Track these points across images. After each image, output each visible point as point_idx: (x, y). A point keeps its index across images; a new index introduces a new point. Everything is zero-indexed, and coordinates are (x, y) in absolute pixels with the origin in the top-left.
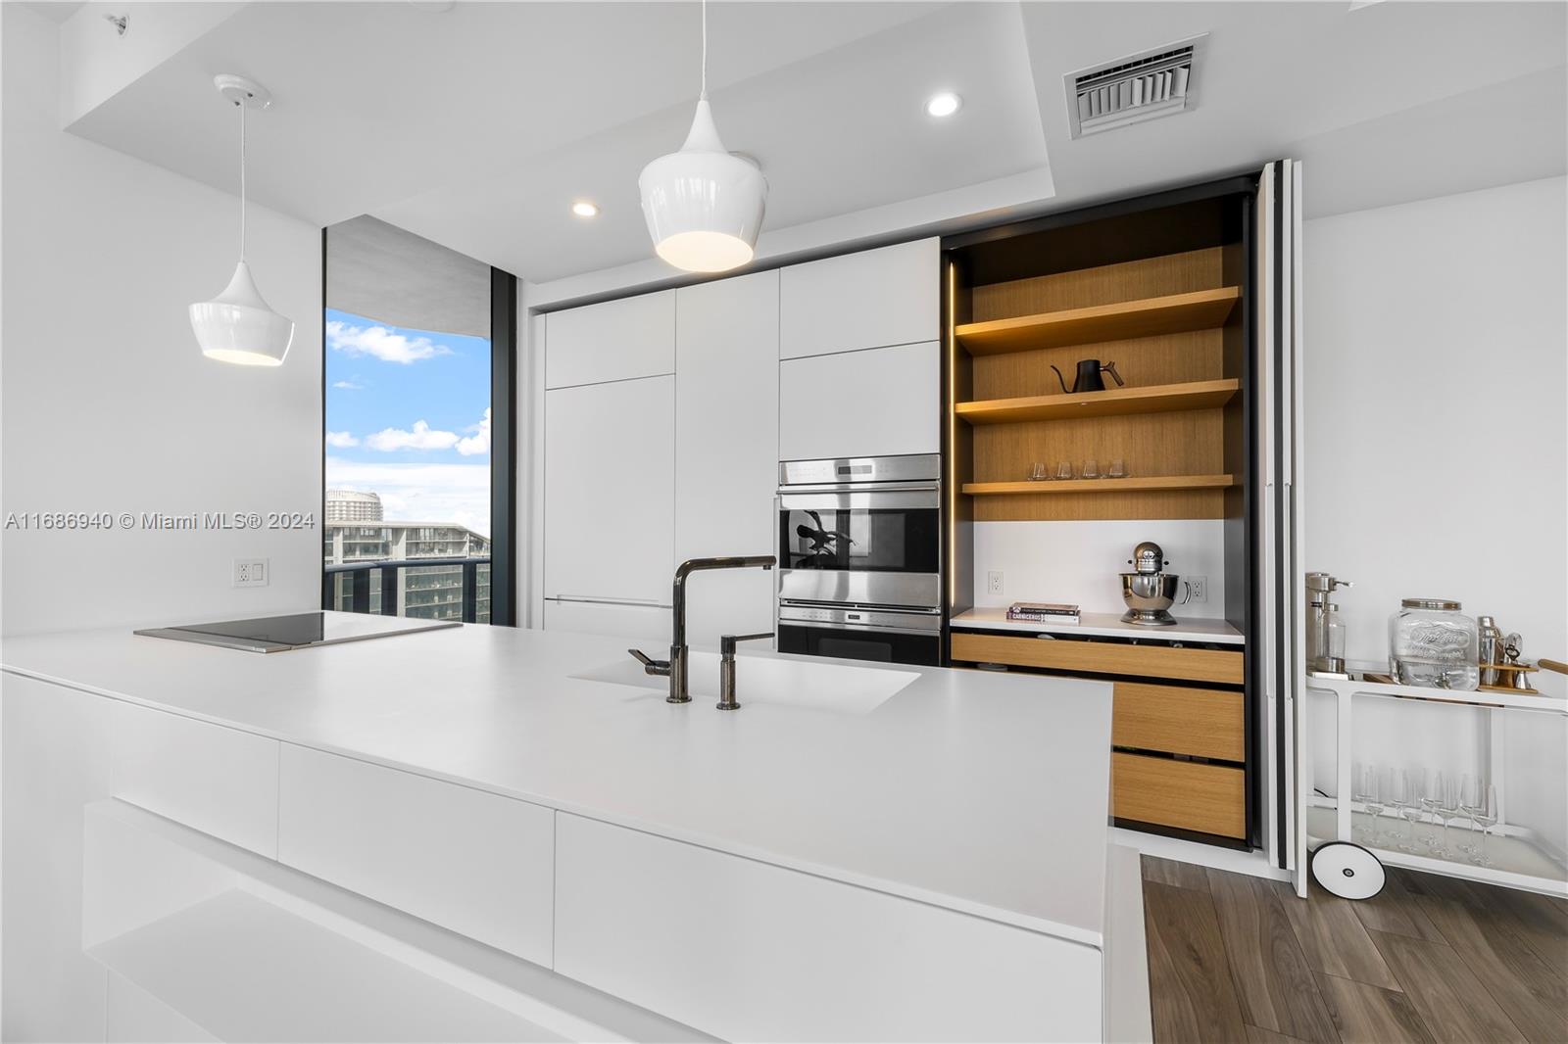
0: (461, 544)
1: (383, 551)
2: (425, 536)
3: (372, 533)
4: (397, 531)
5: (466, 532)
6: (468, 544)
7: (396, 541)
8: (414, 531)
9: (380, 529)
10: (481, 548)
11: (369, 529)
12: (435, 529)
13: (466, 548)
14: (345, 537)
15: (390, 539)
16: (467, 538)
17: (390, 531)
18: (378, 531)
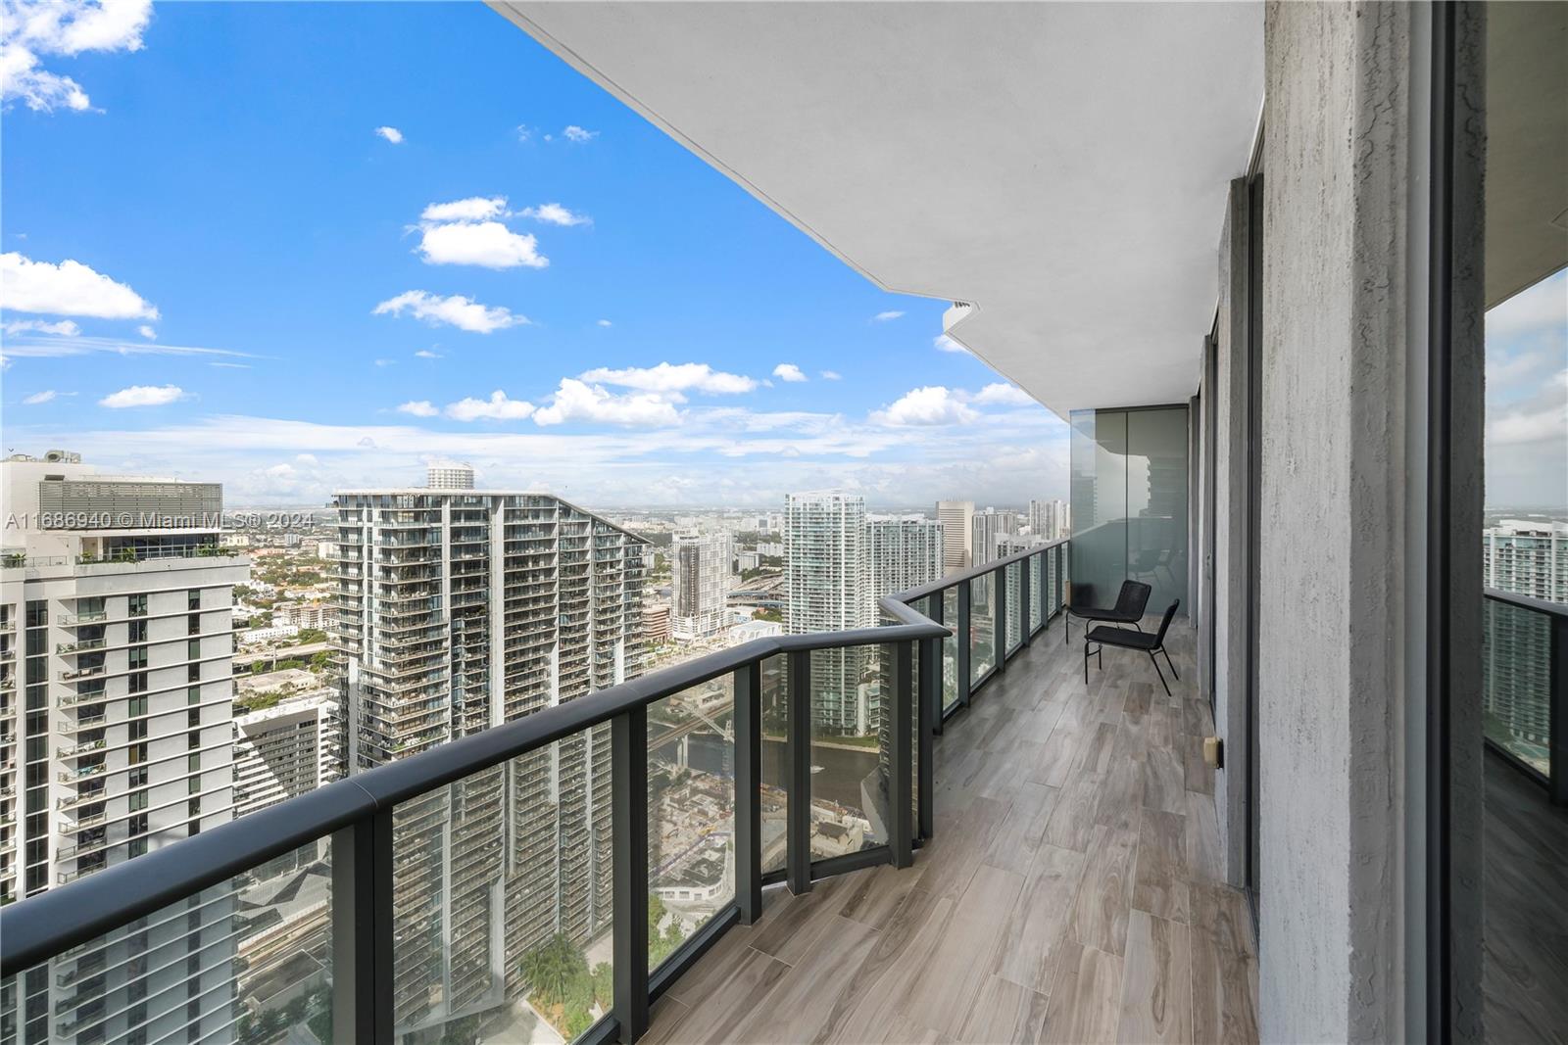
0: (551, 512)
1: (484, 518)
2: (520, 504)
3: (474, 501)
4: (496, 499)
5: (556, 499)
6: (557, 510)
7: (495, 509)
8: (511, 499)
9: (481, 497)
10: (569, 515)
11: (472, 497)
12: (529, 497)
13: (556, 515)
14: (452, 505)
15: (490, 506)
16: (557, 506)
17: (490, 499)
18: (480, 499)
